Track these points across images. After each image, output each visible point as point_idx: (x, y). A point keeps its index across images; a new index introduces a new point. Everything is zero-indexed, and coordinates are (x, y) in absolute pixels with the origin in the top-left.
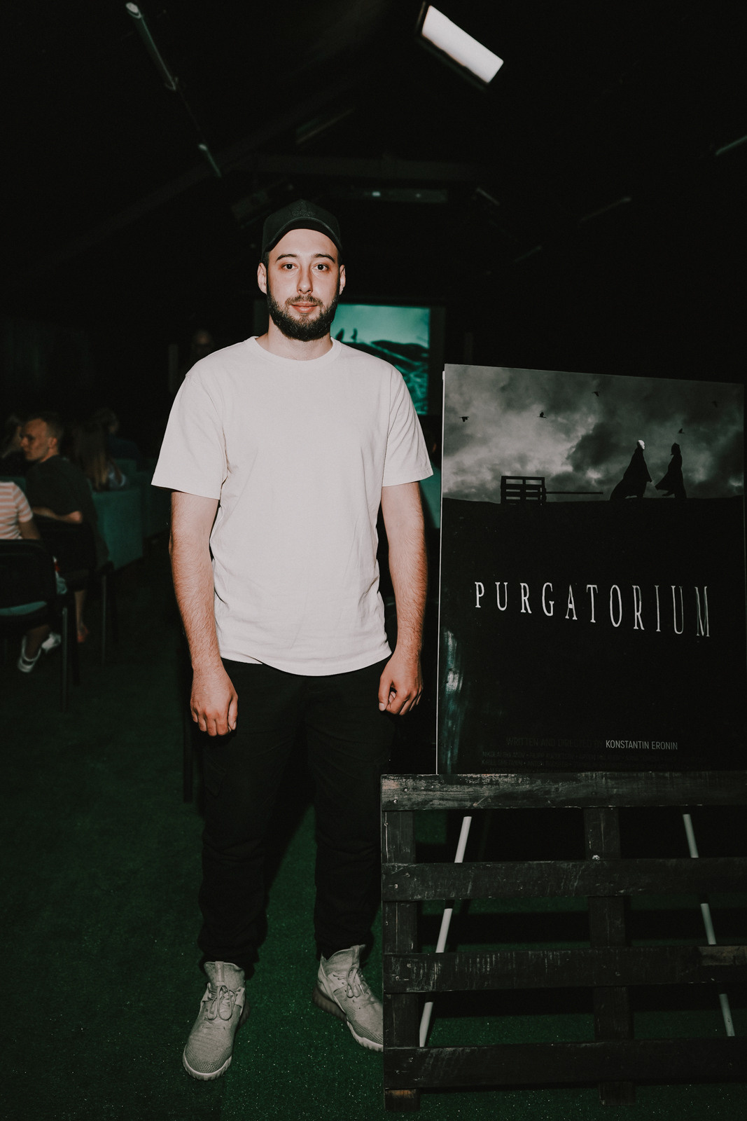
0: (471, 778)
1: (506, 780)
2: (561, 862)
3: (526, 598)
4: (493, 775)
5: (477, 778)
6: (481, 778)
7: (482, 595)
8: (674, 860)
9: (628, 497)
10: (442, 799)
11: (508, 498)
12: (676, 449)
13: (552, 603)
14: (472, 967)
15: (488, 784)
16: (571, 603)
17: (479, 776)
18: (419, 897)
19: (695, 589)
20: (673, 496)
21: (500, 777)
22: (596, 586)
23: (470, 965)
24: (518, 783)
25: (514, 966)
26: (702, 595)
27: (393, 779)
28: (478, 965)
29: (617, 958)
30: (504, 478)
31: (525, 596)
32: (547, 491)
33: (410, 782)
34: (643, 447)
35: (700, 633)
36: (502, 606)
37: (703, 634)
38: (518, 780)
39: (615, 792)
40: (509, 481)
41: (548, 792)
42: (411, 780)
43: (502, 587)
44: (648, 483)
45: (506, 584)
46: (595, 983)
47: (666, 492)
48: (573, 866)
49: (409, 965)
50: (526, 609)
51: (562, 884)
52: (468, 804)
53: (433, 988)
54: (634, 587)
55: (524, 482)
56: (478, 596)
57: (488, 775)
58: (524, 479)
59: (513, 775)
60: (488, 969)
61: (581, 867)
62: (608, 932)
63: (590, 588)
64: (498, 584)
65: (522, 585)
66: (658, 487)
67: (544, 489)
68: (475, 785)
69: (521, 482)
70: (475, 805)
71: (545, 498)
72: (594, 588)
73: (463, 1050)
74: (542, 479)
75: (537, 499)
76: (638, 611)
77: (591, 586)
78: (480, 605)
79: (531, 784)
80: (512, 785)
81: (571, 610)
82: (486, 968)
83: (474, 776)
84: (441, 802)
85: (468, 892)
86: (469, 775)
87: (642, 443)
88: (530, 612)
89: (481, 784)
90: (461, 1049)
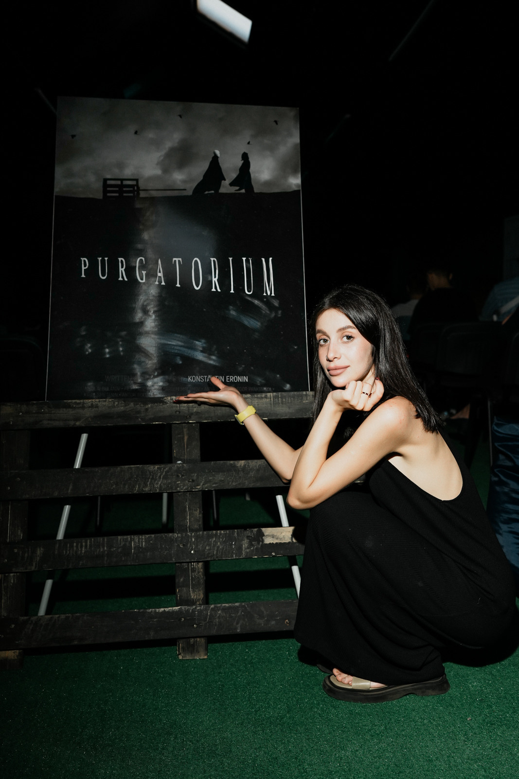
0: (76, 403)
1: (104, 403)
2: (148, 466)
3: (123, 269)
4: (94, 400)
5: (79, 403)
6: (84, 403)
7: (87, 267)
8: (243, 461)
9: (207, 192)
10: (50, 420)
11: (108, 194)
12: (245, 157)
13: (144, 273)
14: (69, 550)
15: (90, 407)
16: (160, 272)
17: (82, 401)
18: (27, 496)
19: (262, 260)
20: (243, 191)
21: (99, 401)
22: (180, 259)
23: (68, 549)
24: (114, 406)
25: (105, 549)
26: (268, 266)
27: (10, 406)
28: (75, 548)
29: (193, 540)
30: (105, 180)
31: (122, 267)
32: (141, 189)
33: (24, 408)
34: (219, 155)
35: (266, 293)
36: (103, 275)
37: (269, 293)
38: (114, 403)
39: (194, 411)
40: (109, 182)
41: (139, 412)
42: (25, 406)
43: (103, 261)
44: (223, 181)
45: (106, 259)
46: (174, 560)
47: (237, 188)
48: (158, 468)
49: (16, 551)
50: (123, 277)
51: (148, 483)
52: (72, 423)
53: (35, 568)
54: (212, 259)
55: (122, 183)
56: (83, 268)
57: (90, 400)
58: (122, 180)
59: (110, 400)
60: (83, 552)
61: (164, 469)
62: (188, 521)
63: (175, 261)
64: (100, 259)
65: (120, 259)
66: (231, 184)
67: (138, 188)
68: (79, 408)
69: (119, 182)
70: (78, 423)
71: (138, 194)
72: (179, 261)
73: (59, 617)
74: (137, 180)
75: (132, 195)
76: (215, 277)
77: (177, 259)
78: (85, 275)
79: (125, 406)
80: (109, 407)
81: (160, 277)
82: (81, 550)
83: (78, 401)
84: (50, 422)
85: (69, 491)
86: (74, 401)
87: (218, 152)
88: (126, 279)
89: (83, 408)
90: (57, 616)
